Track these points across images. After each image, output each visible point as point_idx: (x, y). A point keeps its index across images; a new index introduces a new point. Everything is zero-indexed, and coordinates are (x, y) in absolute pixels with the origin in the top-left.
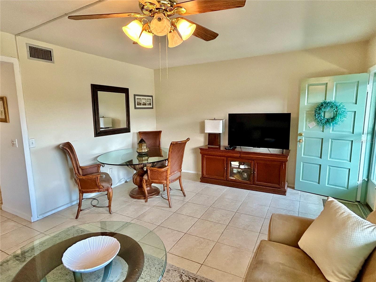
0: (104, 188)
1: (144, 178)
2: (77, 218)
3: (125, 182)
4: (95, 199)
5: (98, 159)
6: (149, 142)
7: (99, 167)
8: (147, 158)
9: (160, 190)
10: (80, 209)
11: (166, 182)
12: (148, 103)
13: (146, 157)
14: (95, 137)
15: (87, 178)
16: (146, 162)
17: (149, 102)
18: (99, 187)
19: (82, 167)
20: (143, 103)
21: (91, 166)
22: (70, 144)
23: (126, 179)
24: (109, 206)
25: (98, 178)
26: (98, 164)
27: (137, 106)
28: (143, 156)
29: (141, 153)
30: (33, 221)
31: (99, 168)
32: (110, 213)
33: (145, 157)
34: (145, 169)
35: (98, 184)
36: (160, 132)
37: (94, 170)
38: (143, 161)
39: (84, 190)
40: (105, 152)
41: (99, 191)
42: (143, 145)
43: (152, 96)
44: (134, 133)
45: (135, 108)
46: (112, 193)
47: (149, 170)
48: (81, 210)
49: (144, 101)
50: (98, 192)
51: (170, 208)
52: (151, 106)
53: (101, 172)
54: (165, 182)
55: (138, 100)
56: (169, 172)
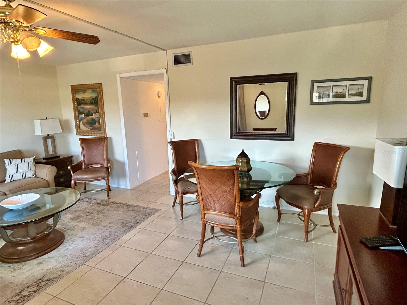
2: (173, 206)
12: (353, 92)
17: (356, 90)
20: (334, 94)
30: (170, 194)
43: (368, 79)
45: (312, 103)
49: (338, 90)
52: (363, 99)
55: (321, 90)
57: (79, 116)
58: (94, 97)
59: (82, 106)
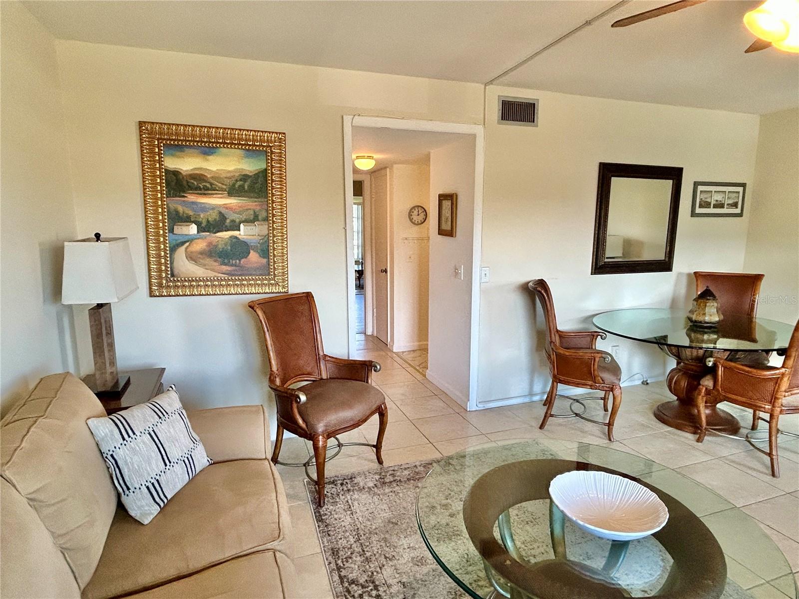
0: (604, 383)
1: (701, 382)
2: (542, 427)
3: (642, 383)
4: (578, 401)
5: (595, 320)
6: (724, 298)
7: (595, 337)
8: (715, 336)
9: (742, 424)
10: (549, 413)
11: (770, 407)
12: (731, 202)
13: (711, 335)
14: (591, 274)
15: (575, 354)
16: (712, 346)
17: (733, 199)
18: (593, 378)
19: (562, 332)
20: (715, 202)
21: (579, 334)
22: (545, 283)
23: (644, 376)
24: (610, 425)
25: (595, 360)
26: (591, 332)
27: (698, 210)
28: (706, 330)
29: (701, 322)
30: (470, 409)
31: (594, 340)
32: (610, 440)
33: (710, 333)
34: (710, 361)
35: (594, 371)
36: (757, 278)
37: (584, 342)
38: (703, 341)
39: (562, 378)
40: (607, 308)
41: (593, 387)
42: (707, 304)
43: (743, 185)
44: (680, 274)
45: (693, 214)
46: (619, 399)
47: (720, 366)
48: (552, 416)
49: (718, 197)
50: (591, 389)
51: (775, 479)
52: (738, 211)
53: (597, 349)
54: (767, 407)
55: (703, 196)
56: (785, 384)
57: (171, 231)
58: (251, 172)
59: (191, 198)
